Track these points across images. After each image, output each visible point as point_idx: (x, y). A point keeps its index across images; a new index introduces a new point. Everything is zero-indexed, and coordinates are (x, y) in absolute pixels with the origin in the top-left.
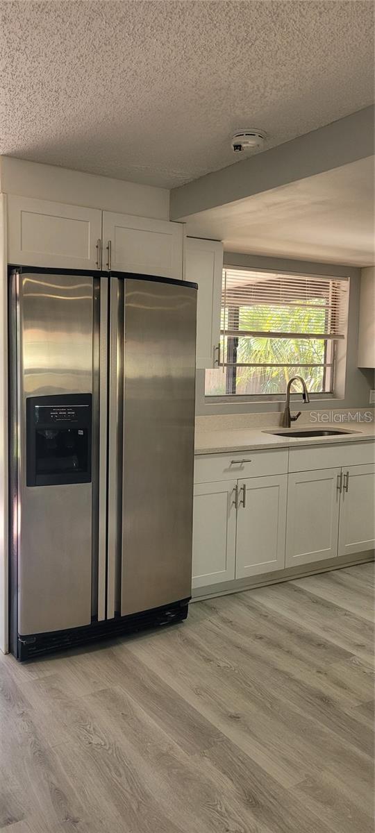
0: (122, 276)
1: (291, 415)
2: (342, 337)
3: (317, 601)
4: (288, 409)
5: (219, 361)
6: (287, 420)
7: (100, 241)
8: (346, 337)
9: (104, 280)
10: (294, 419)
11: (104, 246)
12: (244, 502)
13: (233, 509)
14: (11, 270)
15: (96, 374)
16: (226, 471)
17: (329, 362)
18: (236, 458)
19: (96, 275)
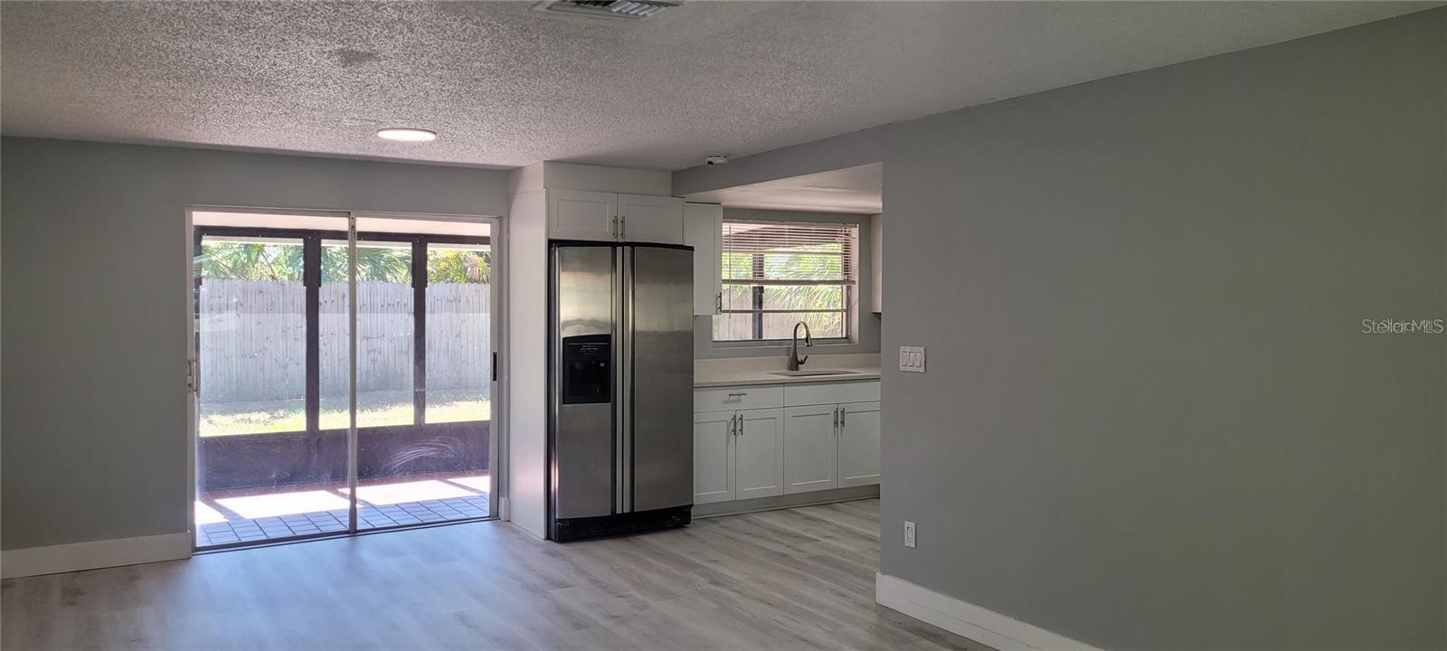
0: (632, 245)
1: (799, 359)
2: (854, 282)
3: (808, 518)
4: (795, 353)
5: (720, 308)
6: (795, 364)
7: (616, 217)
8: (857, 282)
9: (619, 249)
10: (802, 363)
11: (619, 221)
12: (741, 430)
13: (733, 436)
14: (552, 243)
15: (614, 327)
16: (725, 402)
17: (844, 308)
18: (734, 392)
19: (614, 245)
